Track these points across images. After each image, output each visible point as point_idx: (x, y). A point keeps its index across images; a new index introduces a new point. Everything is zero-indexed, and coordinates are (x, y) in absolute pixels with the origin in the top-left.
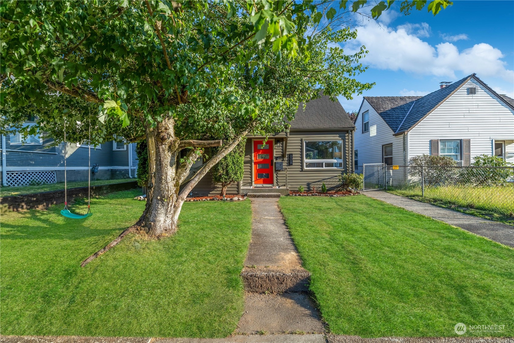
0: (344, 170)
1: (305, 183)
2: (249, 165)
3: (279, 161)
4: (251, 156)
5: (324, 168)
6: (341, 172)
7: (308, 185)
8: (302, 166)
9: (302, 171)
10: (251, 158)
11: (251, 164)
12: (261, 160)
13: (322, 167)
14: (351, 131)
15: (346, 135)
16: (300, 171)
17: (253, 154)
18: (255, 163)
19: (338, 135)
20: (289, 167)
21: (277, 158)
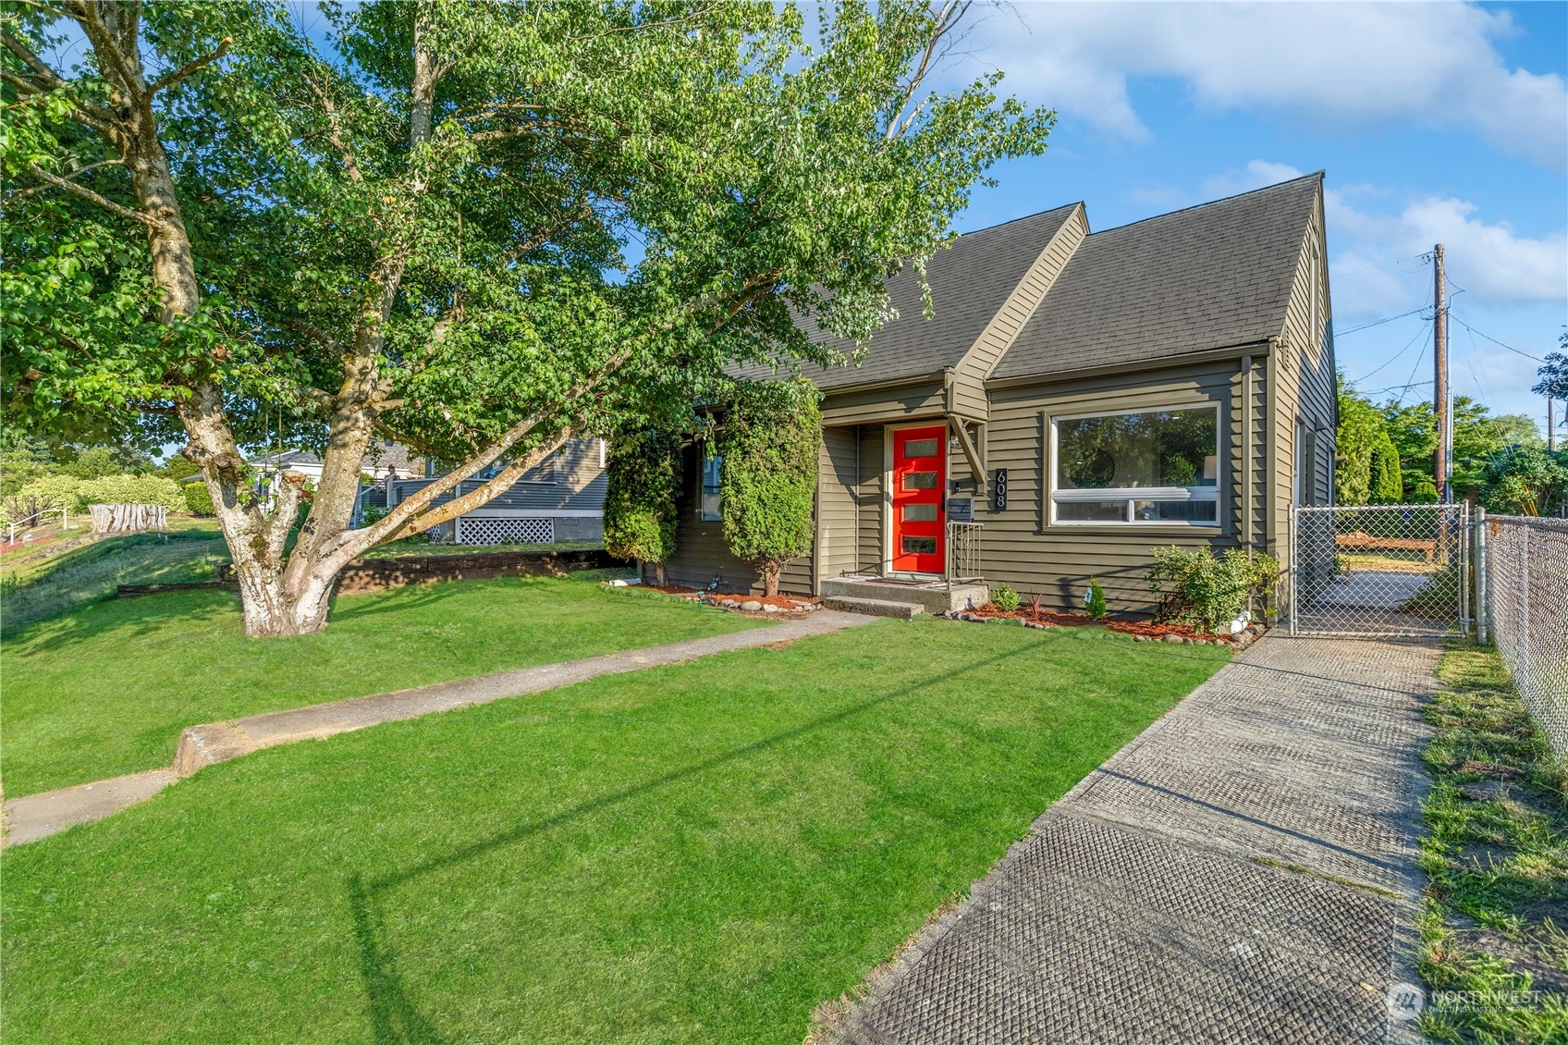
0: (1219, 532)
1: (1053, 580)
2: (876, 508)
3: (963, 495)
4: (882, 480)
5: (1132, 522)
6: (1206, 542)
7: (1065, 584)
8: (1041, 513)
9: (1039, 532)
10: (881, 487)
11: (882, 506)
12: (914, 491)
13: (1125, 518)
14: (1261, 359)
15: (1233, 379)
16: (1035, 533)
17: (890, 475)
18: (898, 503)
19: (1194, 384)
20: (995, 517)
21: (956, 485)
